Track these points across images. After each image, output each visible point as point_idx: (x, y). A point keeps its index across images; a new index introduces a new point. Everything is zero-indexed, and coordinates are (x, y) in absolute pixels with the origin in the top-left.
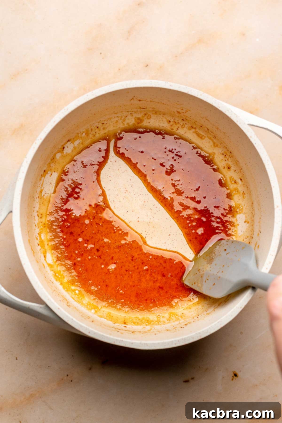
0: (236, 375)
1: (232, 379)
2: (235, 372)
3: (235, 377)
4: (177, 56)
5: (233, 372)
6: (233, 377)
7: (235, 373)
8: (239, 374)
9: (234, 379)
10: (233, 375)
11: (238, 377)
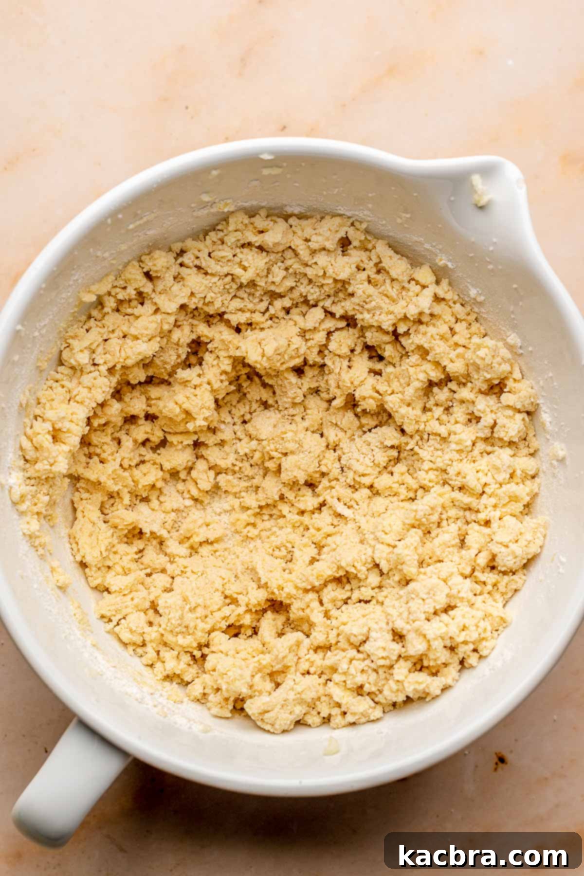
0: (502, 760)
1: (496, 769)
2: (500, 753)
3: (500, 765)
4: (344, 105)
5: (496, 754)
6: (497, 764)
7: (500, 755)
8: (509, 757)
9: (499, 769)
10: (496, 760)
11: (506, 763)
